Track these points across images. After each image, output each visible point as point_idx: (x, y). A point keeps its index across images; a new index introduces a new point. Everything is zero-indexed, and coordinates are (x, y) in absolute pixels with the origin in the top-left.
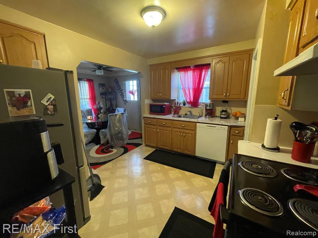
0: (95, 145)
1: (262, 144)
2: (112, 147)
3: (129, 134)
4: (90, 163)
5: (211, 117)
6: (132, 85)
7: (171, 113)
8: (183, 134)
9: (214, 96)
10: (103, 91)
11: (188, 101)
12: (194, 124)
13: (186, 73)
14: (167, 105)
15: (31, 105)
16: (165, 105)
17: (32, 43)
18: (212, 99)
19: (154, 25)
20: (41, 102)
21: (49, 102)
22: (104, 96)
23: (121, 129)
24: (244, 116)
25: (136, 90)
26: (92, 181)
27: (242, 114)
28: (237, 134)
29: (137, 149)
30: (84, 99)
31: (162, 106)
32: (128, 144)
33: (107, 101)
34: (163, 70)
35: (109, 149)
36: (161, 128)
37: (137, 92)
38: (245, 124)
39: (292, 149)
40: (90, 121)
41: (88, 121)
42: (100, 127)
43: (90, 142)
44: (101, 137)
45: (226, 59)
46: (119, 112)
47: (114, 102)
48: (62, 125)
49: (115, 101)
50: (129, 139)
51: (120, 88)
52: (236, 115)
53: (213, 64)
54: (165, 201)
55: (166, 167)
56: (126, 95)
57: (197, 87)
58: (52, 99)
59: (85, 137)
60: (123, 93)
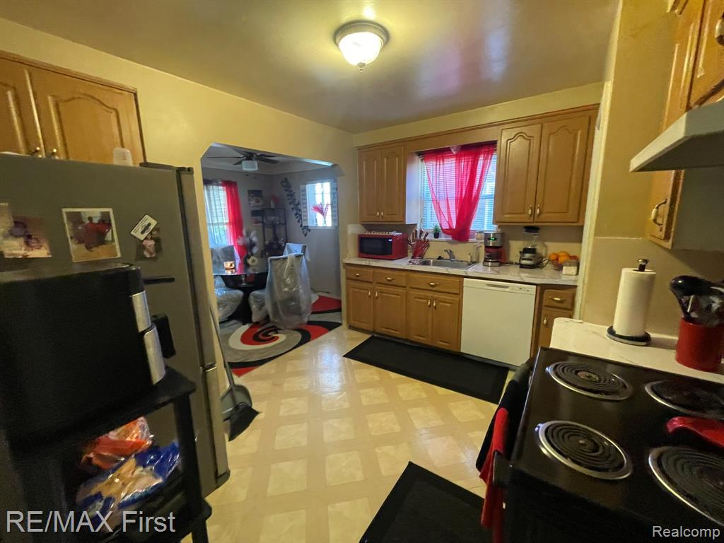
0: (240, 324)
1: (608, 327)
2: (276, 330)
3: (313, 302)
4: (229, 363)
5: (498, 264)
6: (320, 193)
7: (407, 256)
8: (432, 303)
9: (506, 216)
10: (257, 206)
11: (446, 227)
12: (457, 280)
13: (441, 163)
14: (397, 236)
15: (113, 240)
16: (392, 237)
17: (110, 110)
18: (501, 224)
19: (363, 62)
20: (132, 233)
21: (146, 234)
22: (259, 218)
23: (294, 289)
24: (575, 261)
25: (330, 202)
26: (233, 399)
27: (571, 257)
28: (559, 305)
29: (331, 335)
30: (218, 224)
31: (385, 239)
32: (310, 323)
33: (266, 229)
34: (388, 158)
35: (270, 334)
36: (384, 288)
37: (332, 207)
38: (576, 281)
39: (676, 338)
40: (229, 273)
41: (226, 271)
42: (251, 285)
43: (230, 318)
44: (254, 307)
45: (533, 130)
46: (291, 252)
47: (281, 231)
48: (171, 280)
49: (282, 229)
50: (313, 313)
51: (295, 200)
52: (557, 259)
53: (503, 142)
54: (389, 449)
55: (393, 375)
56: (306, 216)
57: (466, 194)
58: (151, 227)
59: (218, 308)
60: (300, 210)
